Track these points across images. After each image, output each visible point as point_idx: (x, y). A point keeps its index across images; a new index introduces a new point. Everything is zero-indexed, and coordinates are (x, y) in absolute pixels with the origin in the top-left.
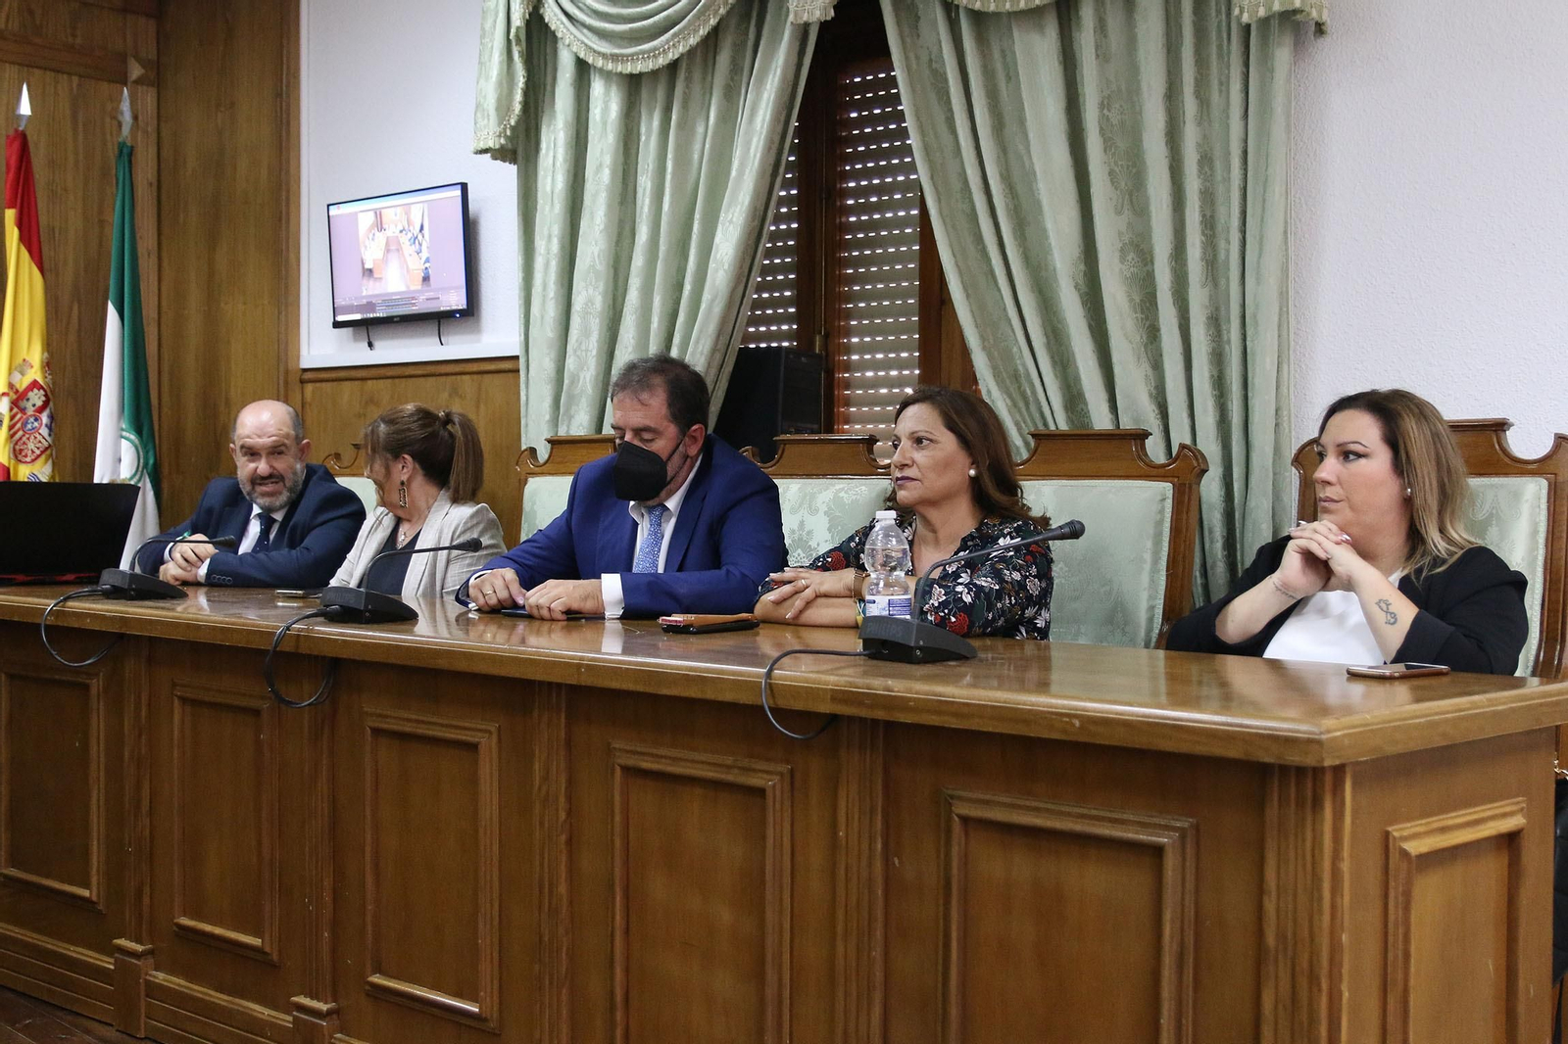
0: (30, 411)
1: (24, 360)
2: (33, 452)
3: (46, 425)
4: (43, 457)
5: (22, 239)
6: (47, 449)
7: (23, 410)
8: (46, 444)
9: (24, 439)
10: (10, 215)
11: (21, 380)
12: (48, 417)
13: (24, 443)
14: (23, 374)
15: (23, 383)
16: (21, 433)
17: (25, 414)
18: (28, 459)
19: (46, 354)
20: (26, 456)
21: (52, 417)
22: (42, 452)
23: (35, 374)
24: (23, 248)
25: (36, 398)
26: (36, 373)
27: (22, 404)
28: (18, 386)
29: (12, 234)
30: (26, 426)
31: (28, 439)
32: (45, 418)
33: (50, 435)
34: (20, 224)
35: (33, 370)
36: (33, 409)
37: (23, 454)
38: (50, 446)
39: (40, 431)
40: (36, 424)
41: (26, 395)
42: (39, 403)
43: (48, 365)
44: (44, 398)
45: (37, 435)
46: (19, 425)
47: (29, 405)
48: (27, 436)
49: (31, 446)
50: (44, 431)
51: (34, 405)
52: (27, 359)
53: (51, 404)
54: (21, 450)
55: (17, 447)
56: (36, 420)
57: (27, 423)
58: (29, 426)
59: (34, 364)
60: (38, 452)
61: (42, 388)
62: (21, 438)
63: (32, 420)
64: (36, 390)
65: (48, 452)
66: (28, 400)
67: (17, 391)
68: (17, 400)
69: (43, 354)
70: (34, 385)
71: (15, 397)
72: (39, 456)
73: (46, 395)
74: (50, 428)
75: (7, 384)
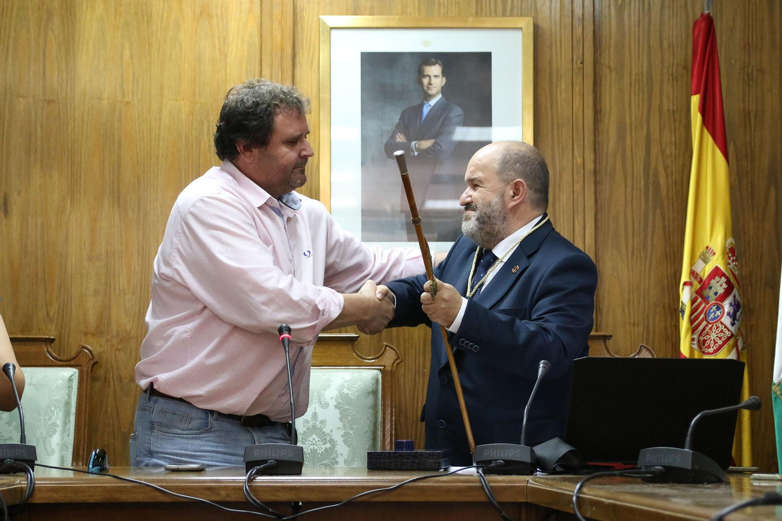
0: (712, 301)
1: (707, 247)
2: (715, 343)
3: (728, 314)
4: (726, 346)
5: (704, 122)
6: (729, 338)
7: (705, 299)
8: (728, 334)
9: (707, 329)
10: (695, 100)
11: (704, 268)
12: (731, 305)
13: (707, 334)
14: (706, 261)
15: (706, 270)
16: (704, 323)
17: (707, 303)
18: (711, 350)
19: (730, 240)
20: (709, 347)
21: (736, 306)
22: (724, 343)
23: (717, 261)
24: (706, 131)
25: (719, 286)
26: (717, 259)
27: (706, 292)
28: (701, 274)
29: (696, 119)
30: (709, 316)
31: (711, 329)
32: (727, 306)
33: (733, 324)
34: (703, 110)
35: (715, 257)
36: (715, 297)
37: (706, 345)
38: (732, 335)
39: (723, 320)
40: (718, 313)
41: (709, 284)
42: (721, 291)
43: (731, 252)
44: (725, 286)
45: (720, 325)
46: (702, 316)
47: (711, 293)
48: (710, 326)
49: (713, 336)
50: (727, 320)
51: (716, 293)
52: (710, 246)
53: (735, 291)
54: (705, 341)
55: (702, 339)
56: (718, 309)
57: (710, 313)
58: (712, 315)
59: (715, 251)
60: (720, 342)
61: (724, 275)
62: (704, 329)
63: (714, 308)
64: (717, 278)
65: (731, 342)
66: (710, 288)
67: (701, 281)
68: (701, 289)
69: (726, 239)
70: (716, 272)
71: (699, 286)
72: (720, 347)
73: (728, 282)
74: (733, 316)
75: (689, 271)
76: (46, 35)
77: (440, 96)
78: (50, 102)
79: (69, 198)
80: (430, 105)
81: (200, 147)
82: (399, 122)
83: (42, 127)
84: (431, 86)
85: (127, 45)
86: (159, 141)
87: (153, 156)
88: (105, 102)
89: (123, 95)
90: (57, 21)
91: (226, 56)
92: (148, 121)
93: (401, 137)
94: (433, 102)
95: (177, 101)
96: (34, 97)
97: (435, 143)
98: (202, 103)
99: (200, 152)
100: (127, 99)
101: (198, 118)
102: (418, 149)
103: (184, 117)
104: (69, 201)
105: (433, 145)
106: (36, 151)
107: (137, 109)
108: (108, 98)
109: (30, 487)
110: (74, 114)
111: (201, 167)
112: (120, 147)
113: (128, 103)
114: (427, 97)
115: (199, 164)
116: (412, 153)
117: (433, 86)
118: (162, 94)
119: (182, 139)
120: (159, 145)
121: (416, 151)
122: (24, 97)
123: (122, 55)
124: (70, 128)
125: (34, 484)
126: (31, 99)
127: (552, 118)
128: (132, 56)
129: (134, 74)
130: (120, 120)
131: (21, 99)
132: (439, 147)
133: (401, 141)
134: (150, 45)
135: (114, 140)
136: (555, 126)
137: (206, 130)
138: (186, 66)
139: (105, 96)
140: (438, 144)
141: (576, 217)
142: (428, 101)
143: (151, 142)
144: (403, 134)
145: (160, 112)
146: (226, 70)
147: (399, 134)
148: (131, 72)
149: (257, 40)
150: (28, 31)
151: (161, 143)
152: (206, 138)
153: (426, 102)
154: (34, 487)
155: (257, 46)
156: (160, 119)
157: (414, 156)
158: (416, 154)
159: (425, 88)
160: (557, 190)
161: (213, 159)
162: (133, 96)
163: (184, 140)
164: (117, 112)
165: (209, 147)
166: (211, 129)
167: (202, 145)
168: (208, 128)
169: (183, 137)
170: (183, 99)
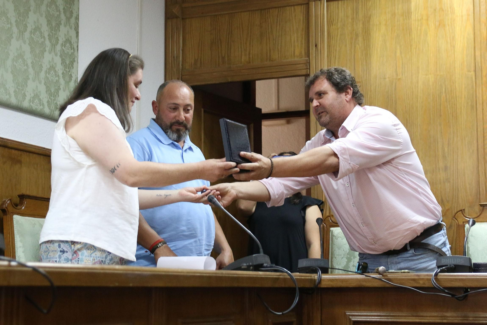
76: (355, 47)
81: (441, 100)
85: (398, 47)
86: (417, 98)
87: (414, 108)
88: (387, 80)
89: (397, 75)
90: (360, 39)
91: (454, 47)
92: (411, 88)
95: (427, 75)
98: (441, 75)
99: (441, 103)
100: (399, 77)
101: (439, 84)
103: (431, 84)
107: (405, 82)
108: (389, 78)
109: (319, 279)
110: (371, 88)
111: (442, 111)
112: (396, 104)
113: (399, 79)
115: (441, 109)
118: (418, 72)
120: (417, 101)
123: (396, 53)
124: (368, 96)
125: (321, 277)
128: (401, 53)
129: (402, 63)
130: (395, 89)
134: (411, 46)
135: (392, 100)
137: (444, 90)
138: (432, 55)
139: (387, 76)
143: (413, 100)
145: (418, 82)
146: (454, 55)
148: (401, 62)
149: (472, 36)
150: (346, 46)
151: (419, 100)
152: (444, 94)
154: (321, 279)
155: (473, 40)
156: (418, 86)
161: (449, 106)
162: (402, 75)
163: (431, 97)
164: (394, 85)
165: (446, 99)
166: (447, 90)
167: (442, 99)
168: (445, 89)
169: (431, 95)
170: (430, 74)
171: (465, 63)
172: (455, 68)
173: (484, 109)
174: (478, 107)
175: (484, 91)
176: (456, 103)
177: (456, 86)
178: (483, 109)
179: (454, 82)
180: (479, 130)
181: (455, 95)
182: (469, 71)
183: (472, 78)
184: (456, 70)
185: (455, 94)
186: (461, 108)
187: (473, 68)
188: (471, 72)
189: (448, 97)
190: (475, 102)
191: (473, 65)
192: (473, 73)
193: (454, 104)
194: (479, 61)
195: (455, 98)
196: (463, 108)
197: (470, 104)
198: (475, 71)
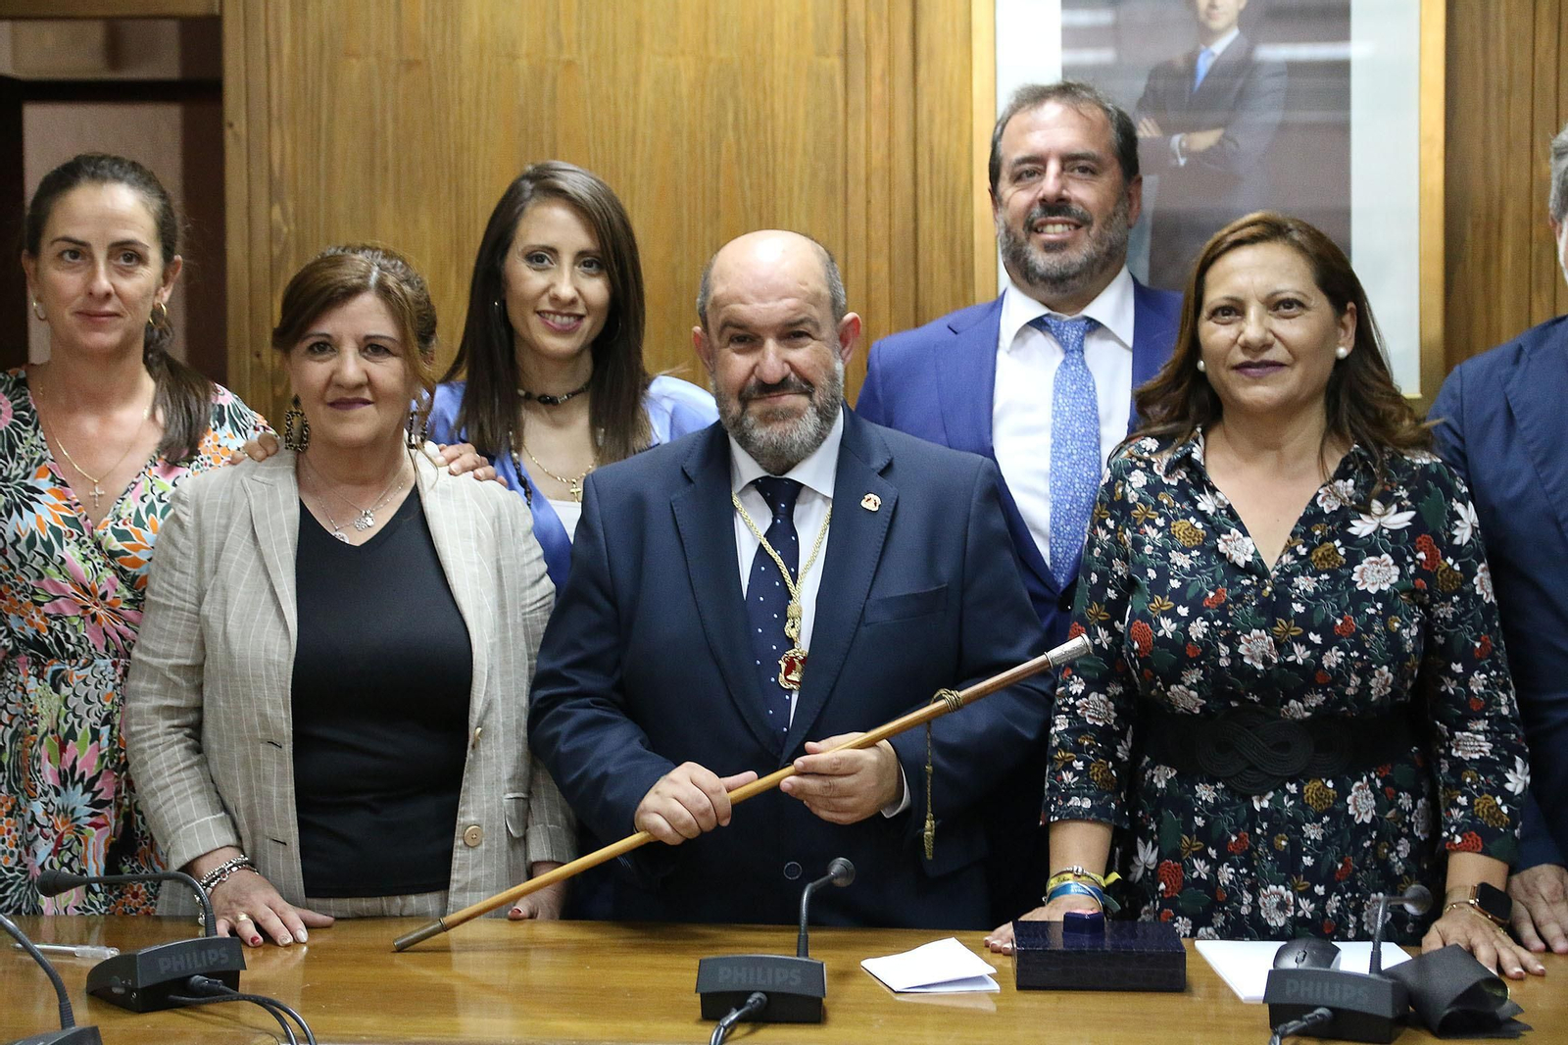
77: (1234, 33)
78: (411, 65)
79: (454, 268)
80: (1213, 54)
81: (719, 152)
82: (1145, 95)
83: (396, 120)
84: (1215, 11)
86: (634, 143)
88: (523, 63)
89: (560, 45)
92: (612, 100)
93: (1149, 125)
94: (1219, 47)
95: (670, 56)
96: (378, 54)
97: (1224, 136)
98: (722, 60)
99: (718, 166)
100: (565, 56)
101: (715, 93)
102: (1186, 153)
103: (684, 90)
104: (453, 274)
105: (1220, 143)
106: (386, 169)
107: (589, 75)
108: (528, 55)
110: (460, 90)
111: (721, 196)
113: (569, 64)
114: (1207, 34)
115: (718, 189)
116: (1174, 162)
117: (1221, 10)
118: (639, 42)
119: (681, 140)
120: (633, 153)
121: (1182, 156)
122: (357, 56)
124: (451, 120)
126: (372, 60)
127: (1486, 70)
130: (553, 100)
131: (354, 61)
132: (1233, 147)
133: (1148, 135)
135: (542, 144)
136: (1494, 93)
137: (730, 117)
139: (524, 48)
140: (1232, 140)
141: (1534, 295)
142: (1208, 45)
144: (1152, 120)
145: (636, 81)
147: (1145, 120)
151: (639, 147)
152: (731, 133)
153: (1203, 47)
156: (636, 97)
157: (1177, 168)
158: (1182, 162)
159: (1202, 16)
160: (1495, 236)
161: (747, 181)
162: (579, 47)
163: (685, 142)
164: (548, 84)
165: (739, 154)
166: (741, 116)
167: (724, 151)
168: (736, 114)
169: (685, 135)
170: (683, 53)
171: (810, 24)
172: (771, 36)
173: (873, 201)
174: (850, 192)
175: (873, 135)
176: (774, 170)
177: (777, 106)
178: (868, 202)
179: (768, 90)
180: (852, 276)
181: (769, 141)
182: (822, 53)
183: (832, 79)
184: (777, 46)
185: (769, 135)
186: (791, 190)
187: (836, 44)
188: (828, 56)
189: (744, 144)
190: (839, 171)
191: (836, 30)
192: (836, 62)
193: (768, 174)
194: (861, 18)
195: (770, 148)
196: (796, 189)
197: (822, 175)
198: (845, 54)
